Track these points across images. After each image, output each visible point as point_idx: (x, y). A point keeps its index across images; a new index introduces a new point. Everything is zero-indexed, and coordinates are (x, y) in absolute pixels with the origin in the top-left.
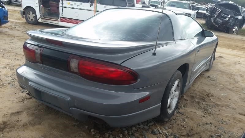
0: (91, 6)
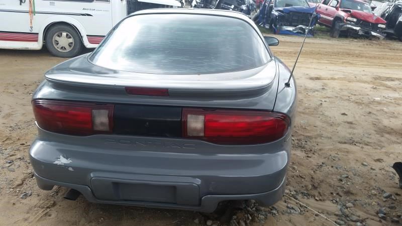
0: (21, 4)
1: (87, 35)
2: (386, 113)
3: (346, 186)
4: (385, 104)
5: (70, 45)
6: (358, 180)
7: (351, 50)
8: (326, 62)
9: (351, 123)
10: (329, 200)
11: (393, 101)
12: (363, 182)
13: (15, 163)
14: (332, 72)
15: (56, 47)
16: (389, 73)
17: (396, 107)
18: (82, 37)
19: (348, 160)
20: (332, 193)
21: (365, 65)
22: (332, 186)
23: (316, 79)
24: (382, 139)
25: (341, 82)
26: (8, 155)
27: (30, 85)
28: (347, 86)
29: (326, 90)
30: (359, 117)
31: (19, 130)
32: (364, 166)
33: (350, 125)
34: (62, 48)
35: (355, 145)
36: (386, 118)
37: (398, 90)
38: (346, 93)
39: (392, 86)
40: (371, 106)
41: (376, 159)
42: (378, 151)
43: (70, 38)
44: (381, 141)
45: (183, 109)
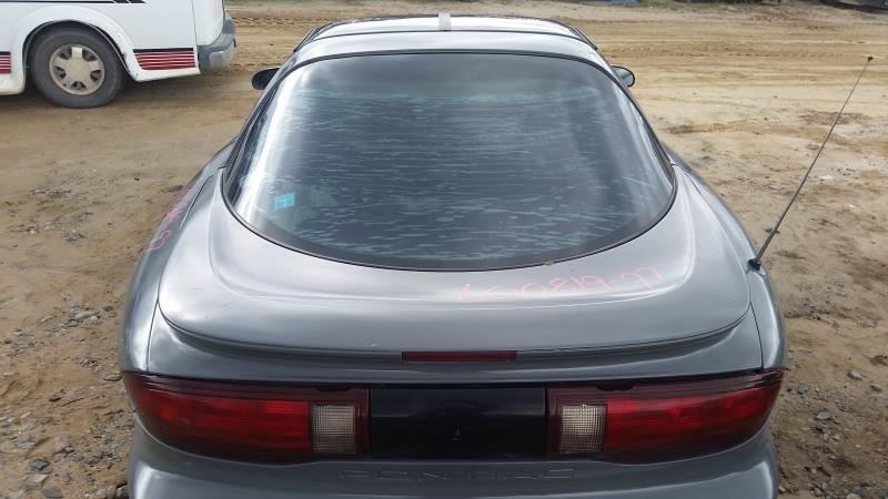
1: (135, 51)
2: (857, 218)
3: (833, 445)
4: (848, 193)
5: (94, 76)
6: (853, 424)
7: (728, 35)
8: (688, 75)
9: (793, 256)
10: (805, 488)
11: (861, 182)
12: (867, 430)
13: (54, 466)
14: (709, 108)
15: (59, 84)
16: (829, 101)
17: (872, 199)
18: (122, 56)
19: (818, 365)
20: (808, 469)
21: (773, 78)
22: (803, 446)
23: (685, 132)
24: (870, 296)
25: (737, 134)
26: (29, 444)
27: (20, 203)
28: (753, 146)
29: (714, 160)
30: (806, 235)
31: (30, 350)
32: (853, 381)
33: (792, 260)
34: (75, 84)
35: (819, 319)
36: (862, 235)
37: (863, 148)
38: (756, 167)
39: (848, 138)
40: (822, 201)
41: (872, 356)
42: (869, 332)
43: (92, 58)
44: (869, 304)
45: (550, 391)
